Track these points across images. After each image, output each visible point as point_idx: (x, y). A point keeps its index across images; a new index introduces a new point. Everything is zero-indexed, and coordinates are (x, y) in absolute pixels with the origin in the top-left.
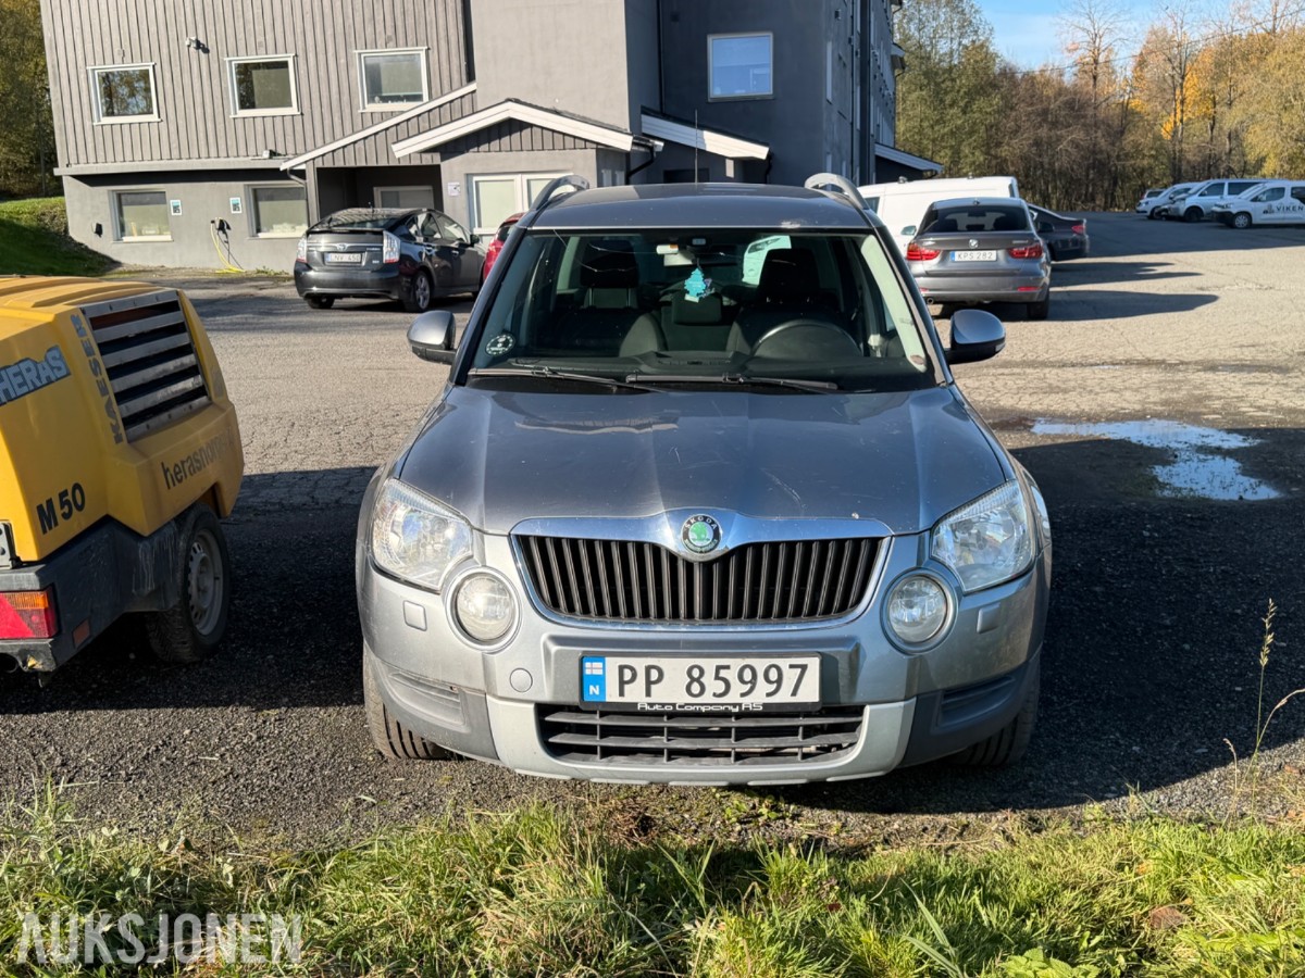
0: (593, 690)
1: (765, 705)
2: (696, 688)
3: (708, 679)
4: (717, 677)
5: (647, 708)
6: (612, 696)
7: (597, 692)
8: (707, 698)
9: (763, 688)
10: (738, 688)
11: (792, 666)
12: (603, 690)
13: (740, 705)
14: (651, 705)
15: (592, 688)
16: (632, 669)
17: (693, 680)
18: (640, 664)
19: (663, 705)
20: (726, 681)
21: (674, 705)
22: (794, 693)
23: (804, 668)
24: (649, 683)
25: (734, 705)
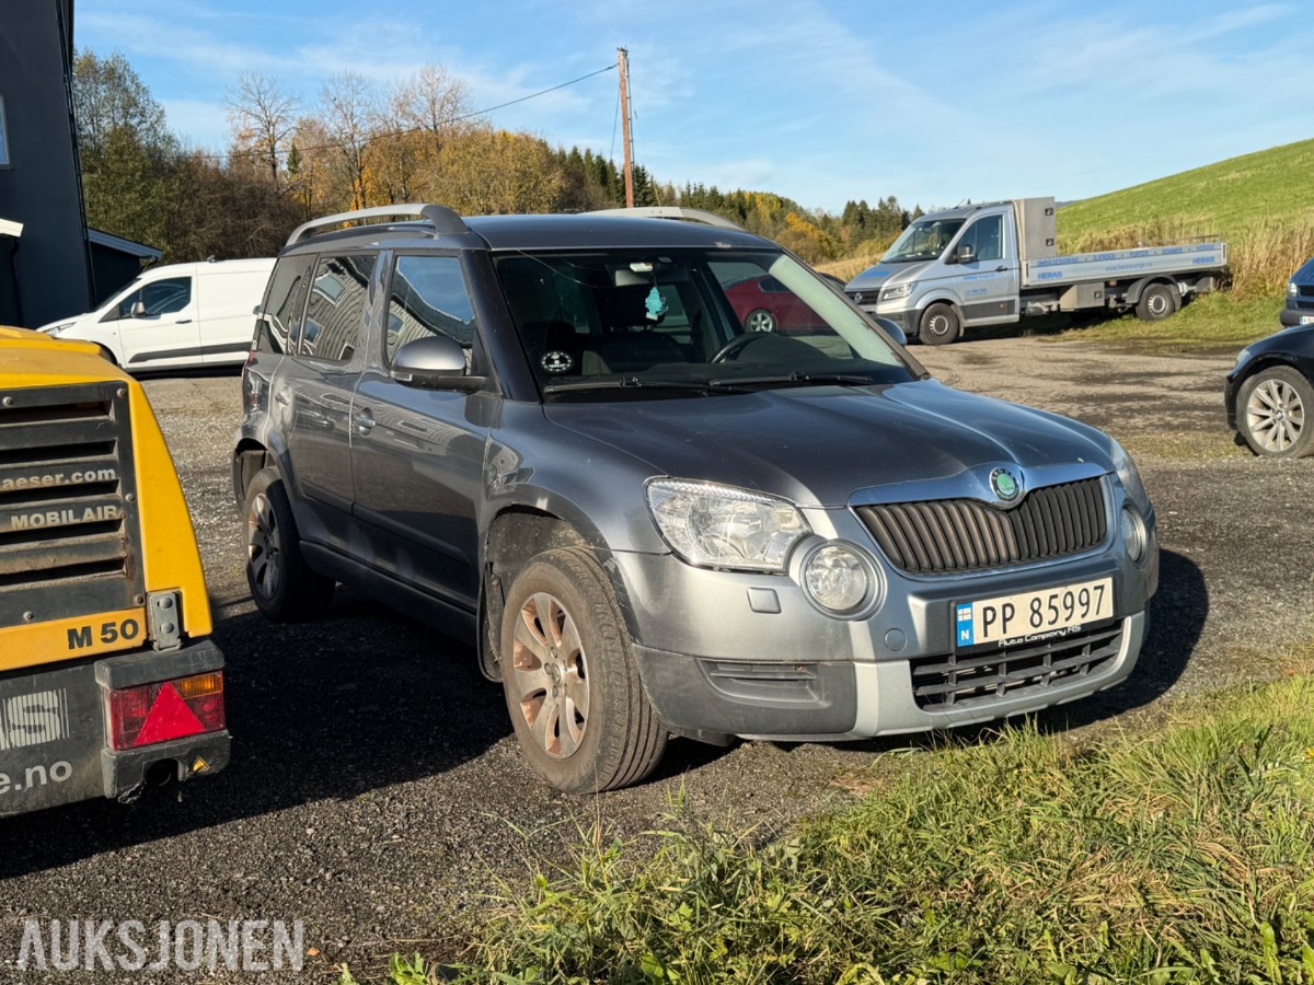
0: (964, 635)
1: (1083, 626)
2: (1036, 619)
3: (1044, 610)
4: (1051, 607)
5: (1006, 644)
6: (979, 639)
7: (967, 637)
8: (1045, 627)
9: (1079, 610)
10: (1064, 613)
11: (1096, 588)
12: (971, 634)
13: (1066, 628)
14: (1008, 640)
15: (963, 633)
16: (992, 609)
17: (1035, 612)
18: (997, 603)
19: (1016, 639)
20: (1055, 608)
21: (1023, 637)
22: (1098, 613)
23: (1102, 587)
24: (1005, 620)
25: (1063, 630)
